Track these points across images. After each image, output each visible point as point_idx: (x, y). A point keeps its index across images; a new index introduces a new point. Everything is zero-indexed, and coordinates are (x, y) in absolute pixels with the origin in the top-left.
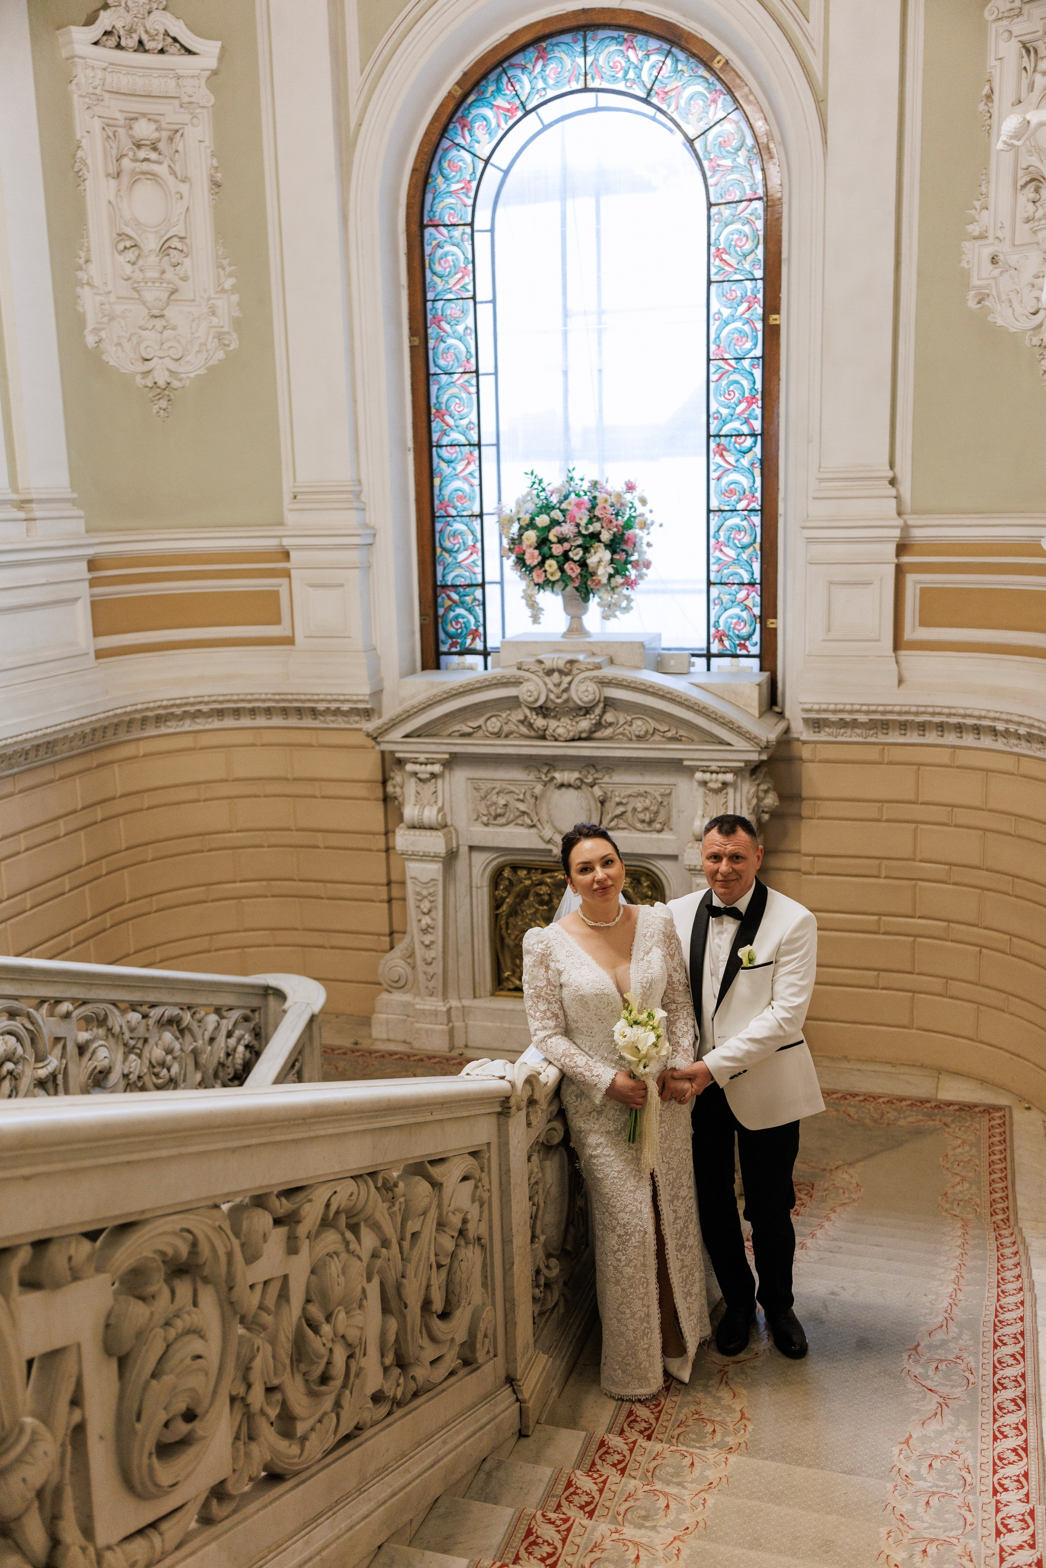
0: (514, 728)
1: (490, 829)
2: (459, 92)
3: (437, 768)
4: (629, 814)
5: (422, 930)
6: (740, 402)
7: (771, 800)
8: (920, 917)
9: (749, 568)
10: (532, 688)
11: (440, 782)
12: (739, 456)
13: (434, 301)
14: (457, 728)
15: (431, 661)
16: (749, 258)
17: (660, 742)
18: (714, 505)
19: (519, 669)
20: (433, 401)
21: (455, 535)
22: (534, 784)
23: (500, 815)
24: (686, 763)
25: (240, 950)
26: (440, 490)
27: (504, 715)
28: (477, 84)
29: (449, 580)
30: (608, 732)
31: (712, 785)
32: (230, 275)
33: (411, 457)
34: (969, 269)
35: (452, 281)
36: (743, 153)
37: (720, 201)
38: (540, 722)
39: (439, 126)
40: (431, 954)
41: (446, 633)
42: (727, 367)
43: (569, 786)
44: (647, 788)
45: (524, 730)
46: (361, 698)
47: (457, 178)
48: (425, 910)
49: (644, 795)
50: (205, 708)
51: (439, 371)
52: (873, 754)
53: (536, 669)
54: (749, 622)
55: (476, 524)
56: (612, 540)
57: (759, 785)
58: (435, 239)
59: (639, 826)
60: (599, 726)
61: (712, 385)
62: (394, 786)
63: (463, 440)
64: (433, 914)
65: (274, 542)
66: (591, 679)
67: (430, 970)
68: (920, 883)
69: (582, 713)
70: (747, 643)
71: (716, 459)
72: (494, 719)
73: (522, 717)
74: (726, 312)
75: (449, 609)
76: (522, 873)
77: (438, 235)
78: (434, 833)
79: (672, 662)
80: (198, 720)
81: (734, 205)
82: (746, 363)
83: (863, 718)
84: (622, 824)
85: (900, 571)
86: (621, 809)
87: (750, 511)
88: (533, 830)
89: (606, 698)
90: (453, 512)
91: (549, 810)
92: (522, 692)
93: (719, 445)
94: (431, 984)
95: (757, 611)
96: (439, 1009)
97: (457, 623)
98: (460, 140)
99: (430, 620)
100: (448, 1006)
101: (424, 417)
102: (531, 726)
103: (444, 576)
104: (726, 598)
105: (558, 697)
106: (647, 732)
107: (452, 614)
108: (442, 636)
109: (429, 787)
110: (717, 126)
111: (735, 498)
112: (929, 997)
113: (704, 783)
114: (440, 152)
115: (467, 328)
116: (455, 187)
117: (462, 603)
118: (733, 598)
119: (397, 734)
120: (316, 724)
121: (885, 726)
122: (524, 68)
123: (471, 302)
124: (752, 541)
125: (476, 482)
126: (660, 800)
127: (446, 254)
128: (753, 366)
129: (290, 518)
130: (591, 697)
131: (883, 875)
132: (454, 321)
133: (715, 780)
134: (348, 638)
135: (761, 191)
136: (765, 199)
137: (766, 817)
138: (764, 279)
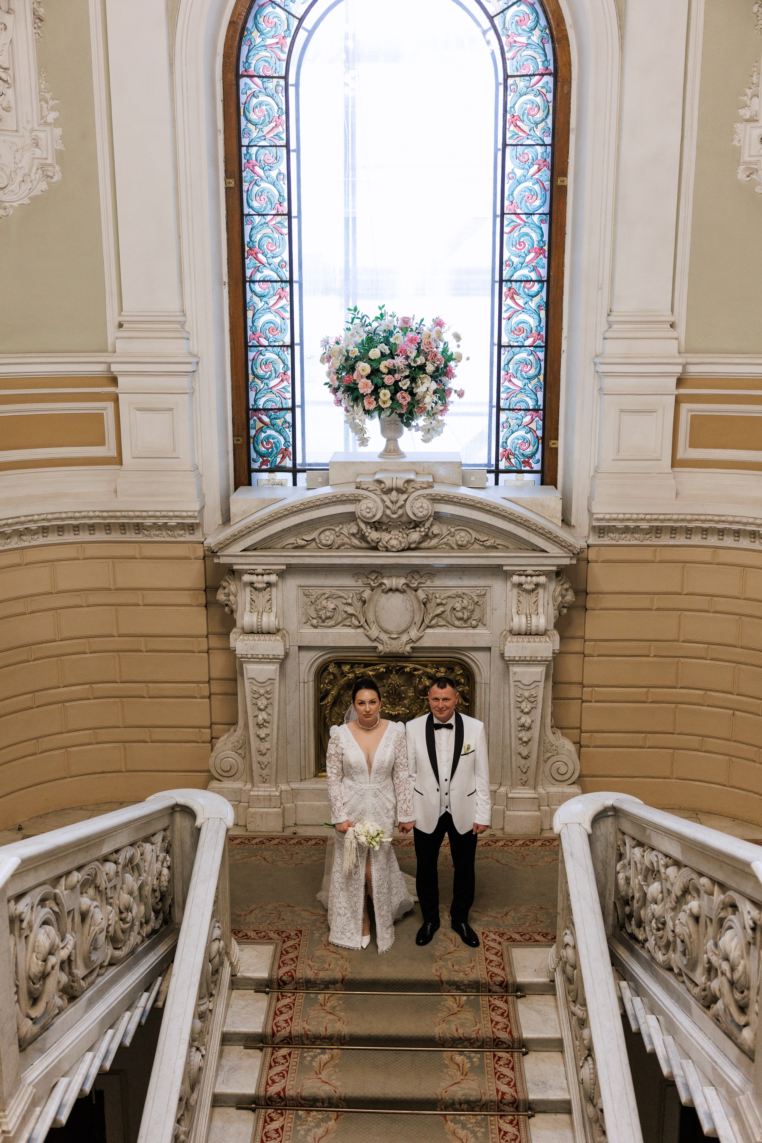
0: (346, 540)
1: (319, 630)
3: (273, 578)
4: (448, 613)
5: (257, 724)
6: (529, 252)
7: (570, 597)
8: (681, 688)
9: (534, 397)
10: (370, 505)
11: (274, 590)
12: (528, 299)
13: (248, 146)
14: (292, 540)
15: (244, 479)
16: (540, 126)
17: (479, 550)
18: (505, 341)
19: (357, 488)
20: (247, 239)
21: (266, 363)
22: (363, 589)
23: (329, 618)
24: (505, 568)
25: (63, 751)
26: (254, 322)
27: (337, 529)
29: (261, 403)
30: (434, 542)
31: (526, 586)
32: (53, 109)
33: (226, 290)
34: (741, 146)
35: (266, 130)
36: (537, 32)
37: (516, 74)
38: (373, 535)
40: (264, 746)
41: (257, 452)
42: (519, 221)
43: (397, 590)
44: (465, 590)
45: (356, 542)
46: (190, 514)
47: (272, 33)
48: (262, 707)
49: (461, 596)
50: (33, 526)
51: (252, 212)
52: (647, 554)
53: (375, 488)
54: (532, 443)
55: (287, 354)
56: (434, 372)
57: (562, 584)
58: (250, 89)
59: (457, 623)
60: (426, 537)
61: (505, 236)
62: (228, 595)
63: (275, 277)
64: (269, 710)
65: (102, 368)
66: (425, 496)
67: (264, 759)
68: (682, 659)
69: (411, 526)
70: (531, 461)
71: (507, 302)
72: (327, 533)
73: (354, 530)
74: (519, 172)
75: (261, 430)
76: (346, 668)
77: (253, 86)
78: (273, 637)
79: (473, 478)
80: (24, 538)
81: (528, 78)
82: (536, 218)
83: (644, 525)
84: (441, 622)
85: (678, 401)
86: (441, 609)
87: (536, 347)
88: (360, 631)
89: (435, 512)
90: (265, 342)
91: (375, 612)
92: (362, 509)
93: (510, 289)
94: (264, 772)
95: (540, 433)
96: (272, 794)
97: (268, 443)
99: (243, 440)
100: (279, 790)
101: (239, 254)
102: (363, 538)
103: (255, 401)
104: (513, 422)
105: (394, 513)
106: (468, 542)
107: (263, 435)
108: (253, 455)
109: (265, 594)
110: (515, 7)
111: (524, 335)
112: (687, 752)
113: (519, 587)
114: (255, 8)
115: (280, 173)
116: (269, 41)
117: (273, 425)
118: (519, 422)
119: (236, 549)
120: (140, 538)
121: (658, 531)
123: (284, 150)
124: (536, 373)
125: (288, 315)
126: (476, 599)
127: (261, 104)
128: (542, 221)
129: (120, 346)
130: (425, 512)
131: (652, 655)
132: (267, 167)
133: (529, 582)
134: (179, 458)
135: (551, 68)
136: (555, 75)
137: (565, 611)
138: (552, 145)
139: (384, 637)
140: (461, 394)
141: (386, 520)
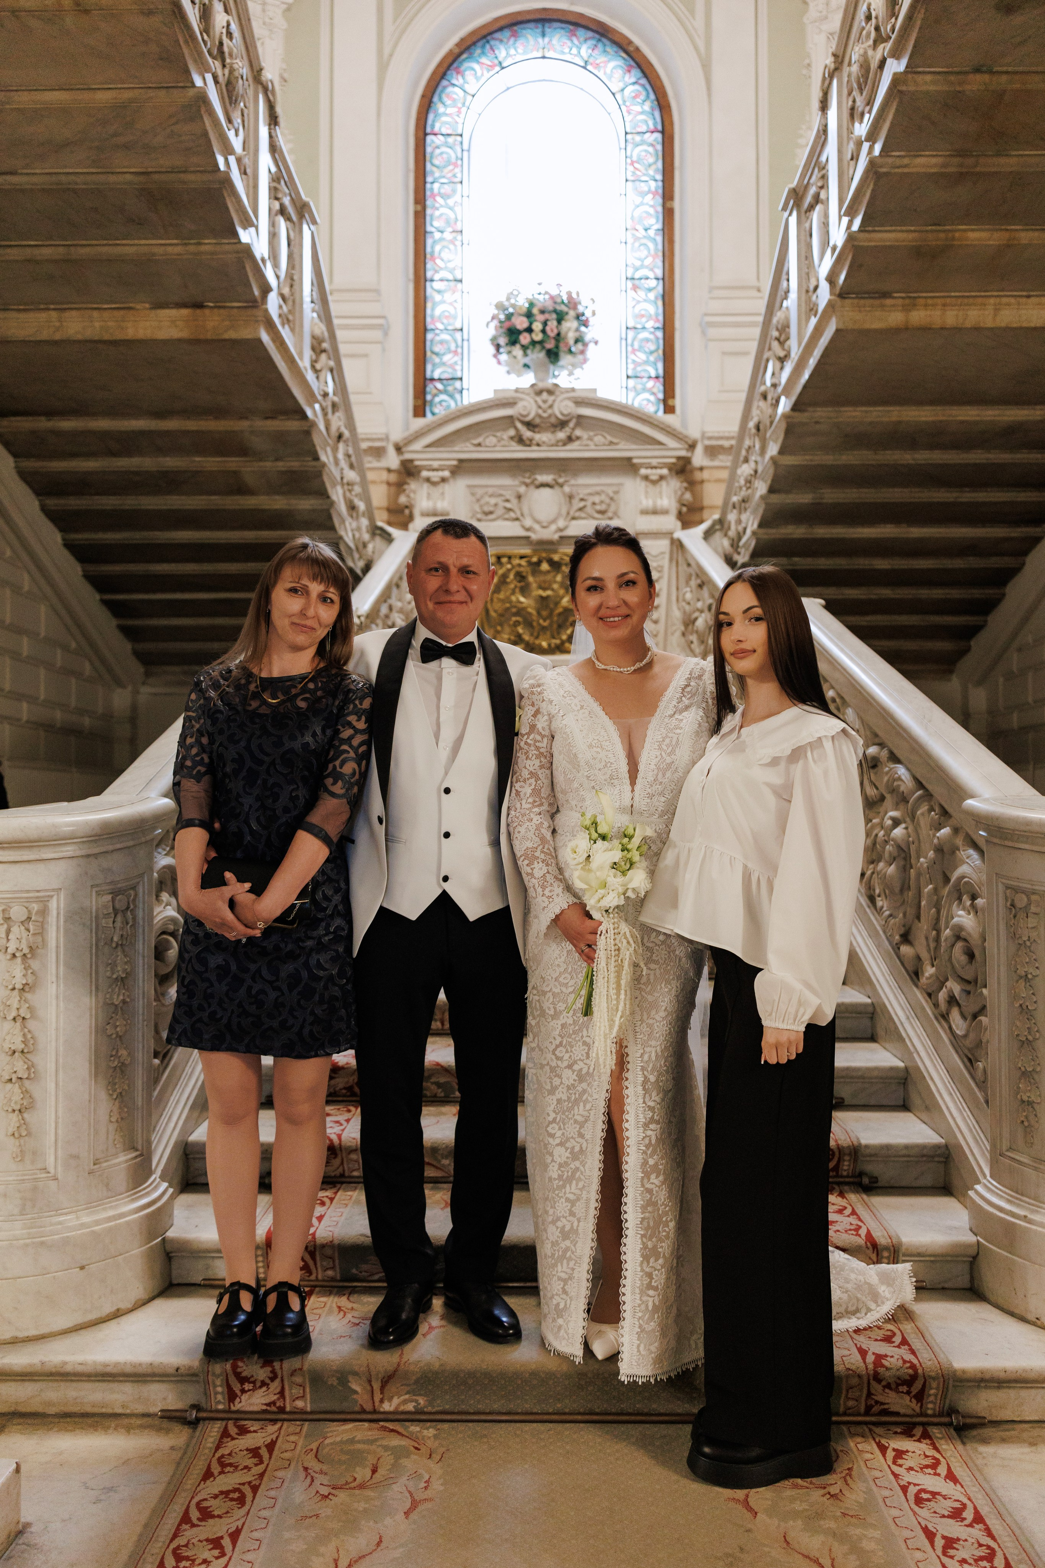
0: (506, 443)
2: (457, 51)
3: (446, 474)
4: (588, 508)
6: (648, 257)
9: (654, 367)
10: (525, 407)
11: (447, 484)
12: (648, 292)
13: (432, 183)
14: (462, 445)
16: (653, 167)
18: (630, 325)
19: (515, 392)
20: (429, 250)
21: (442, 342)
22: (519, 486)
23: (490, 513)
24: (633, 461)
26: (433, 309)
27: (499, 434)
28: (468, 48)
29: (436, 375)
31: (652, 478)
33: (411, 286)
35: (446, 170)
36: (648, 103)
37: (633, 131)
38: (527, 434)
39: (442, 70)
42: (639, 235)
43: (546, 485)
44: (602, 489)
47: (452, 105)
49: (598, 493)
51: (433, 230)
53: (529, 392)
54: (656, 402)
55: (458, 335)
58: (435, 143)
59: (596, 515)
60: (570, 439)
63: (451, 277)
66: (569, 399)
69: (560, 426)
71: (631, 293)
72: (491, 438)
73: (512, 432)
74: (638, 200)
75: (435, 395)
77: (436, 141)
81: (643, 134)
82: (652, 233)
84: (583, 515)
86: (582, 504)
87: (656, 328)
88: (517, 523)
89: (577, 415)
90: (440, 327)
91: (529, 506)
92: (516, 410)
93: (633, 285)
95: (661, 396)
97: (441, 405)
98: (454, 81)
99: (420, 402)
101: (421, 259)
102: (520, 439)
103: (432, 371)
104: (639, 387)
105: (545, 412)
107: (437, 399)
109: (440, 486)
110: (630, 87)
111: (646, 319)
113: (646, 478)
114: (440, 88)
115: (455, 202)
116: (449, 111)
117: (446, 391)
118: (644, 386)
119: (416, 446)
122: (501, 41)
123: (459, 185)
124: (657, 349)
125: (459, 306)
126: (611, 494)
127: (442, 153)
128: (656, 235)
130: (569, 414)
132: (446, 197)
133: (654, 474)
134: (370, 393)
135: (660, 128)
136: (663, 132)
137: (684, 509)
138: (663, 181)
139: (537, 527)
140: (596, 343)
141: (538, 421)
